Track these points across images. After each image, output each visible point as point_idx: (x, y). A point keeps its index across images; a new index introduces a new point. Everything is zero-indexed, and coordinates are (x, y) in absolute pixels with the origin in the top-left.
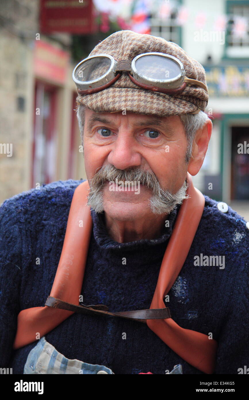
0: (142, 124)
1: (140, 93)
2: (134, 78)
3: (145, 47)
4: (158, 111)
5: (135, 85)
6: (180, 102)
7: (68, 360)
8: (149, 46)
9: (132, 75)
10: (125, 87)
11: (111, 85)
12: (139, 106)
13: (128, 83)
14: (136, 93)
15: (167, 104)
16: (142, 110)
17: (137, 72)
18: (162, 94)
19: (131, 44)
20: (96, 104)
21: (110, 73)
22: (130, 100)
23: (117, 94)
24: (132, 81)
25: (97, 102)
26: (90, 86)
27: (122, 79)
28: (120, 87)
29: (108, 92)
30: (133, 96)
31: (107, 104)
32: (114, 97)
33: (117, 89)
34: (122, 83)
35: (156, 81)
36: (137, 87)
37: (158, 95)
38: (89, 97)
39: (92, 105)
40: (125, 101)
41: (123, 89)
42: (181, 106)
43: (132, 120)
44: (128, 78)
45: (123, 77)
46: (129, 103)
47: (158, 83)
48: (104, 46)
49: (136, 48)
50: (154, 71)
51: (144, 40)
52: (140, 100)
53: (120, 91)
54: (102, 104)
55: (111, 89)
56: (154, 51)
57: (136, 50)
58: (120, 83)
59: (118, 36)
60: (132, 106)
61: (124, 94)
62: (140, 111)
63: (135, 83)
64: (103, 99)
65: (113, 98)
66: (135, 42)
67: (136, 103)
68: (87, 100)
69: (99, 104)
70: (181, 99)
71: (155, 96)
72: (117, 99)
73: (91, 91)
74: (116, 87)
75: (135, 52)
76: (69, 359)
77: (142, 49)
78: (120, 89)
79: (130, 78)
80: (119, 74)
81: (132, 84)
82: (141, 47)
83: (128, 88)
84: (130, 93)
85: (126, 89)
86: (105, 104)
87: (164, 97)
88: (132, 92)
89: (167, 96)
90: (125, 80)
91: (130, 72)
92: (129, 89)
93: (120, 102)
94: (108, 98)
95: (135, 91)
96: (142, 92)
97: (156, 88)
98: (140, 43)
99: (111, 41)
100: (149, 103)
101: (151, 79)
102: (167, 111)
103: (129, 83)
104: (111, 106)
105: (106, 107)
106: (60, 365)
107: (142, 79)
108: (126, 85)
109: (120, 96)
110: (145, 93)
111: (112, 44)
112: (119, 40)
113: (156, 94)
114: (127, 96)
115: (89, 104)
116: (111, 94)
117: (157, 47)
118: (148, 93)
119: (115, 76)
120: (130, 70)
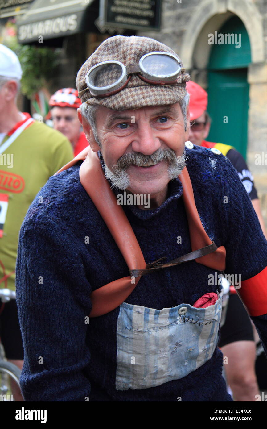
1: (152, 89)
2: (144, 77)
3: (144, 49)
4: (171, 101)
5: (145, 83)
8: (146, 48)
9: (142, 75)
10: (138, 86)
11: (126, 86)
12: (156, 100)
14: (149, 89)
16: (159, 103)
17: (147, 72)
18: (167, 86)
20: (118, 104)
21: (124, 77)
22: (147, 96)
23: (134, 93)
24: (142, 79)
25: (118, 103)
27: (133, 79)
28: (134, 86)
29: (126, 93)
30: (147, 92)
31: (129, 103)
33: (132, 89)
34: (135, 83)
35: (164, 76)
36: (147, 84)
37: (165, 87)
38: (108, 100)
39: (114, 106)
40: (144, 98)
41: (137, 88)
43: (151, 113)
44: (138, 78)
46: (148, 99)
47: (166, 78)
48: (101, 52)
49: (138, 51)
50: (156, 68)
51: (140, 43)
52: (155, 95)
53: (136, 90)
54: (124, 104)
55: (127, 90)
57: (138, 53)
58: (133, 83)
59: (113, 43)
61: (139, 92)
63: (145, 81)
64: (124, 100)
65: (132, 97)
66: (134, 46)
67: (153, 98)
68: (107, 102)
69: (121, 104)
71: (164, 89)
72: (136, 98)
74: (130, 88)
75: (139, 55)
77: (142, 52)
78: (134, 88)
79: (140, 77)
80: (130, 76)
81: (143, 83)
83: (141, 86)
84: (144, 91)
85: (139, 87)
86: (127, 103)
88: (145, 89)
89: (170, 87)
90: (137, 80)
91: (139, 73)
92: (142, 87)
93: (139, 99)
94: (127, 98)
95: (148, 88)
96: (153, 87)
97: (163, 82)
98: (139, 47)
100: (162, 96)
101: (160, 76)
102: (176, 99)
103: (140, 82)
104: (133, 104)
108: (138, 84)
110: (156, 87)
113: (163, 86)
114: (143, 93)
115: (111, 105)
116: (129, 94)
117: (152, 47)
118: (158, 87)
119: (128, 78)
120: (140, 71)
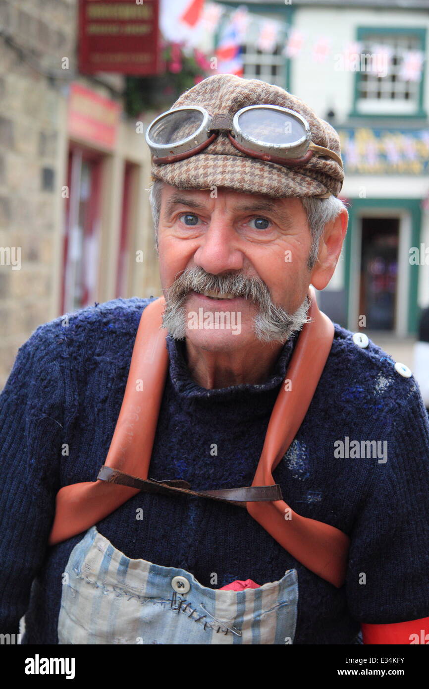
0: (246, 208)
1: (245, 162)
2: (237, 141)
3: (254, 97)
4: (271, 188)
5: (237, 151)
6: (303, 179)
7: (129, 560)
8: (260, 95)
9: (234, 137)
10: (222, 154)
11: (202, 150)
12: (242, 181)
13: (227, 148)
14: (239, 162)
15: (283, 180)
16: (246, 187)
17: (241, 132)
18: (276, 165)
19: (232, 92)
20: (179, 177)
21: (202, 133)
22: (229, 172)
23: (211, 163)
24: (233, 144)
25: (180, 174)
26: (171, 151)
27: (219, 141)
28: (215, 153)
29: (198, 160)
30: (233, 166)
31: (196, 177)
32: (206, 167)
33: (211, 156)
34: (219, 148)
35: (268, 145)
36: (240, 154)
37: (271, 166)
38: (169, 168)
39: (173, 178)
40: (223, 173)
41: (220, 157)
42: (305, 184)
43: (232, 202)
44: (227, 141)
45: (220, 139)
46: (228, 176)
47: (271, 148)
48: (193, 96)
49: (241, 97)
50: (266, 132)
51: (252, 86)
52: (244, 173)
53: (215, 159)
54: (188, 177)
55: (202, 156)
56: (266, 102)
57: (240, 101)
58: (216, 148)
59: (214, 82)
60: (232, 180)
61: (221, 163)
62: (244, 189)
63: (237, 149)
64: (190, 170)
65: (204, 169)
66: (239, 89)
67: (238, 176)
68: (166, 172)
69: (184, 177)
70: (304, 175)
71: (267, 168)
72: (210, 170)
73: (173, 158)
74: (209, 154)
75: (239, 104)
76: (132, 558)
77: (249, 100)
78: (216, 156)
79: (230, 140)
80: (214, 134)
81: (232, 150)
82: (247, 97)
83: (227, 154)
84: (230, 163)
85: (224, 156)
86: (192, 176)
87: (279, 170)
88: (233, 161)
89: (284, 169)
90: (223, 143)
91: (230, 131)
92: (228, 157)
93: (214, 174)
94: (196, 168)
95: (237, 160)
96: (247, 161)
97: (268, 155)
98: (246, 91)
99: (204, 89)
100: (257, 177)
101: (261, 143)
102: (283, 190)
103: (229, 148)
104: (201, 180)
105: (193, 182)
106: (117, 568)
107: (248, 142)
108: (224, 150)
109: (215, 166)
110: (252, 162)
111: (205, 93)
112: (215, 88)
113: (267, 164)
114: (225, 166)
115: (168, 177)
116: (202, 163)
117: (271, 97)
118: (256, 162)
119: (209, 137)
120: (230, 129)
